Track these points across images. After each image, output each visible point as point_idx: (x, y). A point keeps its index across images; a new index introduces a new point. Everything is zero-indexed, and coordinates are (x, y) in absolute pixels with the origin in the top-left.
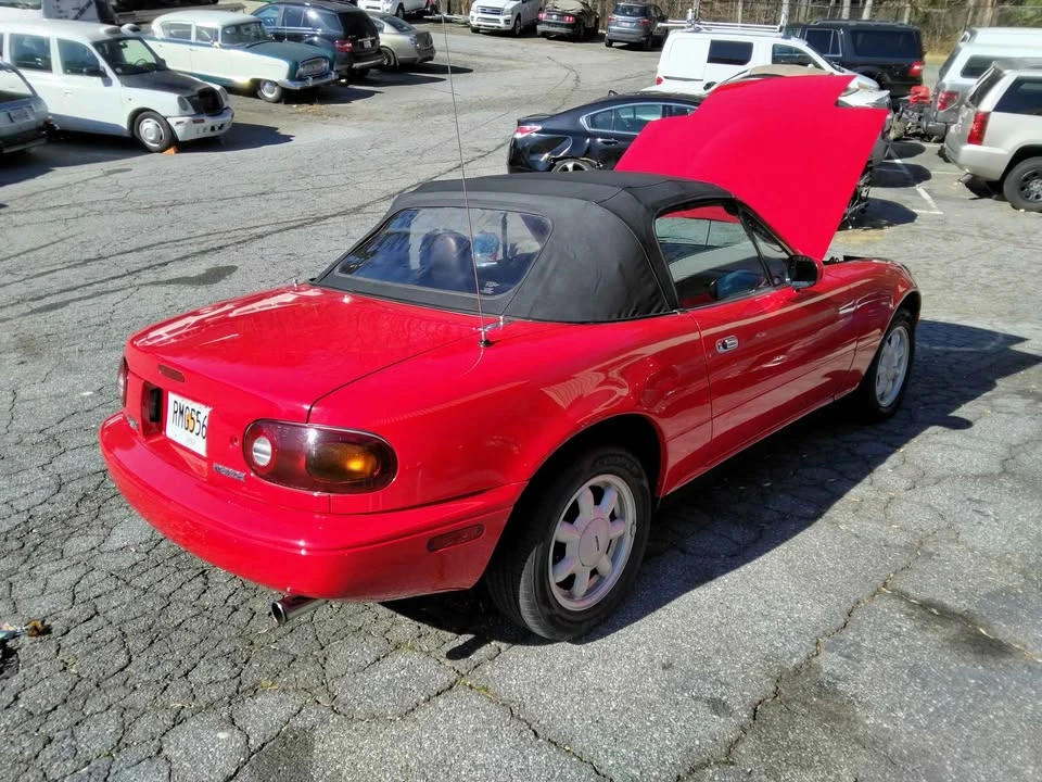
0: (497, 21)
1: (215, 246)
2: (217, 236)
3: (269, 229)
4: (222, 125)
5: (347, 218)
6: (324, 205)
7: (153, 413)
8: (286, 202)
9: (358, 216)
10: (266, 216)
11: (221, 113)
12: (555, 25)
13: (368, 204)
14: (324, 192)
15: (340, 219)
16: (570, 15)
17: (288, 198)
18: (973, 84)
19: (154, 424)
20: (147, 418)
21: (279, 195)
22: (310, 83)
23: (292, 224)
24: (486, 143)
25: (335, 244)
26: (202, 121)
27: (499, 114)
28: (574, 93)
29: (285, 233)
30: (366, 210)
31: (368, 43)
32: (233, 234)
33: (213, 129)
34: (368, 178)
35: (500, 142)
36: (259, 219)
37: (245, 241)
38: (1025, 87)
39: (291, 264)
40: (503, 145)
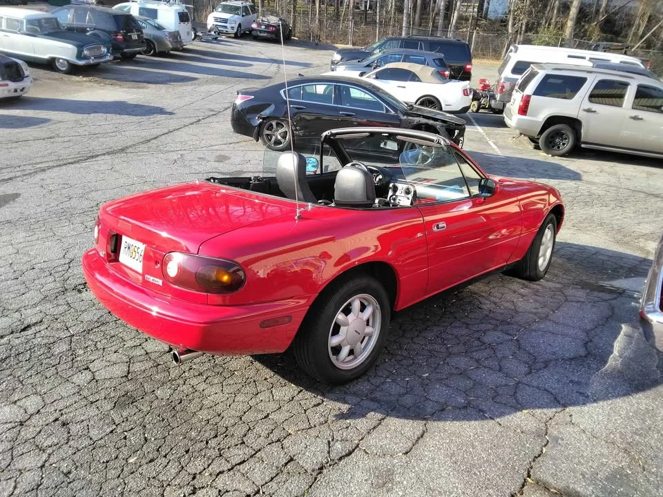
0: (226, 27)
1: (6, 178)
2: (9, 170)
3: (51, 164)
4: (23, 88)
5: (114, 156)
6: (96, 146)
7: (113, 248)
8: (66, 145)
9: (122, 155)
10: (51, 154)
11: (22, 80)
12: (264, 32)
13: (130, 146)
14: (97, 137)
15: (107, 157)
16: (273, 26)
17: (69, 141)
18: (520, 78)
19: (113, 254)
20: (110, 252)
21: (62, 139)
22: (91, 61)
23: (70, 161)
24: (218, 106)
25: (101, 176)
26: (7, 85)
27: (227, 87)
28: (277, 75)
29: (64, 167)
30: (128, 151)
31: (135, 36)
32: (22, 168)
33: (16, 91)
34: (131, 128)
35: (226, 105)
36: (44, 157)
37: (30, 174)
38: (551, 80)
39: (64, 191)
40: (228, 108)
